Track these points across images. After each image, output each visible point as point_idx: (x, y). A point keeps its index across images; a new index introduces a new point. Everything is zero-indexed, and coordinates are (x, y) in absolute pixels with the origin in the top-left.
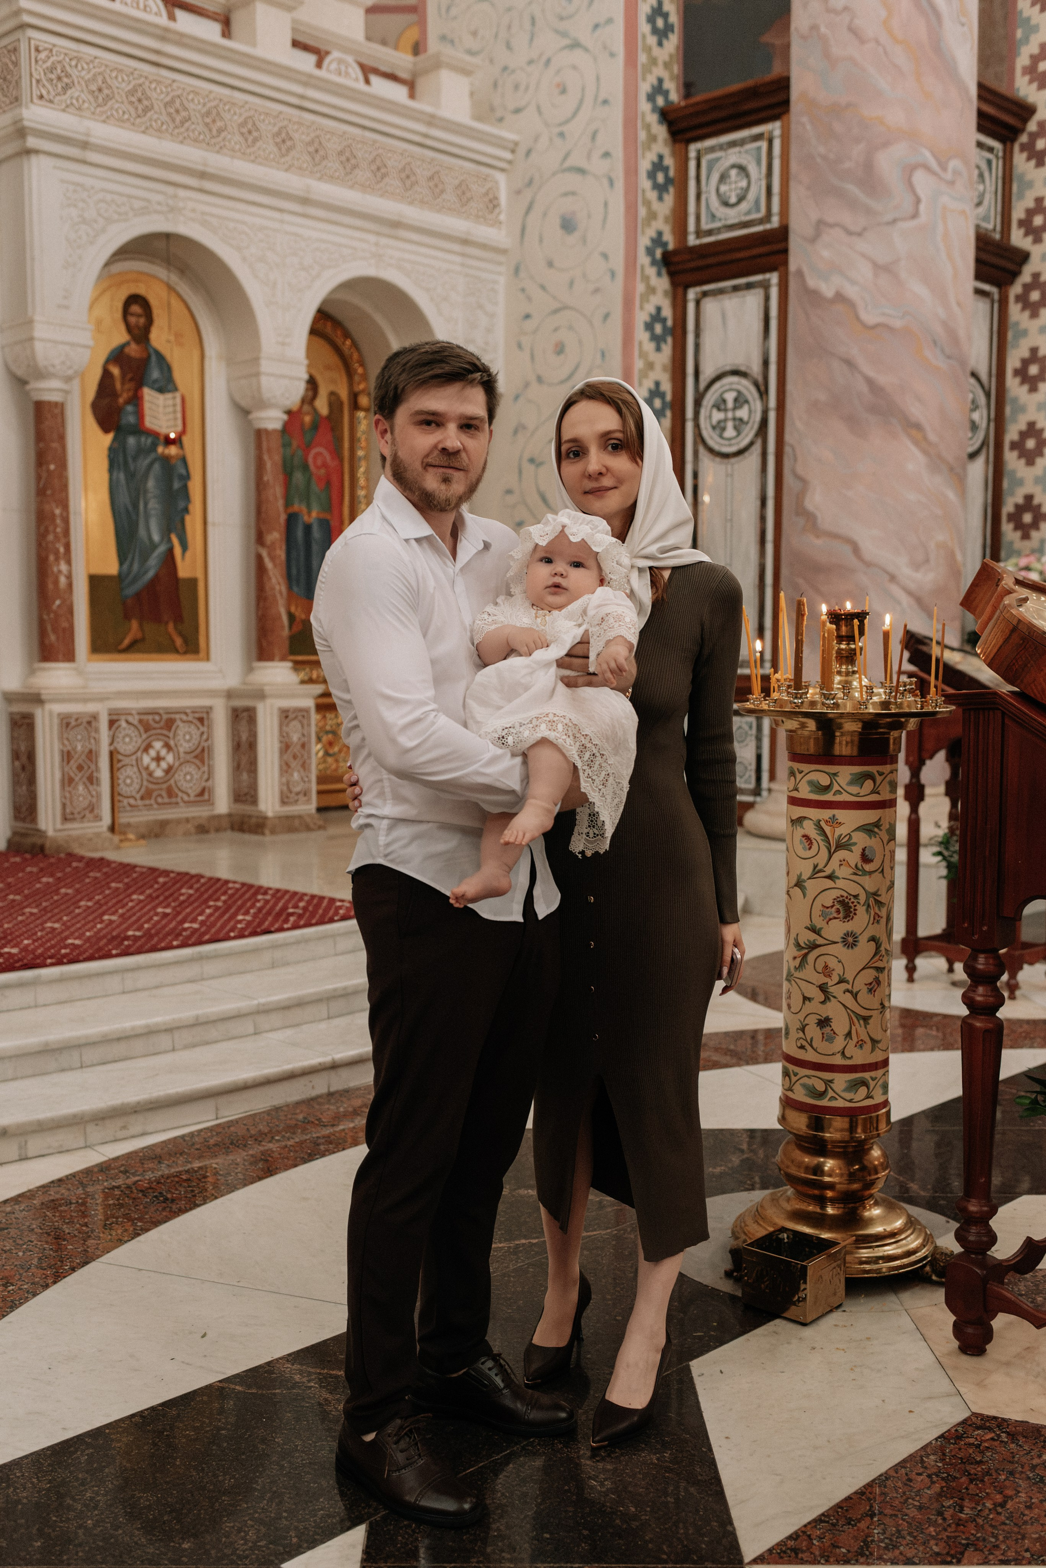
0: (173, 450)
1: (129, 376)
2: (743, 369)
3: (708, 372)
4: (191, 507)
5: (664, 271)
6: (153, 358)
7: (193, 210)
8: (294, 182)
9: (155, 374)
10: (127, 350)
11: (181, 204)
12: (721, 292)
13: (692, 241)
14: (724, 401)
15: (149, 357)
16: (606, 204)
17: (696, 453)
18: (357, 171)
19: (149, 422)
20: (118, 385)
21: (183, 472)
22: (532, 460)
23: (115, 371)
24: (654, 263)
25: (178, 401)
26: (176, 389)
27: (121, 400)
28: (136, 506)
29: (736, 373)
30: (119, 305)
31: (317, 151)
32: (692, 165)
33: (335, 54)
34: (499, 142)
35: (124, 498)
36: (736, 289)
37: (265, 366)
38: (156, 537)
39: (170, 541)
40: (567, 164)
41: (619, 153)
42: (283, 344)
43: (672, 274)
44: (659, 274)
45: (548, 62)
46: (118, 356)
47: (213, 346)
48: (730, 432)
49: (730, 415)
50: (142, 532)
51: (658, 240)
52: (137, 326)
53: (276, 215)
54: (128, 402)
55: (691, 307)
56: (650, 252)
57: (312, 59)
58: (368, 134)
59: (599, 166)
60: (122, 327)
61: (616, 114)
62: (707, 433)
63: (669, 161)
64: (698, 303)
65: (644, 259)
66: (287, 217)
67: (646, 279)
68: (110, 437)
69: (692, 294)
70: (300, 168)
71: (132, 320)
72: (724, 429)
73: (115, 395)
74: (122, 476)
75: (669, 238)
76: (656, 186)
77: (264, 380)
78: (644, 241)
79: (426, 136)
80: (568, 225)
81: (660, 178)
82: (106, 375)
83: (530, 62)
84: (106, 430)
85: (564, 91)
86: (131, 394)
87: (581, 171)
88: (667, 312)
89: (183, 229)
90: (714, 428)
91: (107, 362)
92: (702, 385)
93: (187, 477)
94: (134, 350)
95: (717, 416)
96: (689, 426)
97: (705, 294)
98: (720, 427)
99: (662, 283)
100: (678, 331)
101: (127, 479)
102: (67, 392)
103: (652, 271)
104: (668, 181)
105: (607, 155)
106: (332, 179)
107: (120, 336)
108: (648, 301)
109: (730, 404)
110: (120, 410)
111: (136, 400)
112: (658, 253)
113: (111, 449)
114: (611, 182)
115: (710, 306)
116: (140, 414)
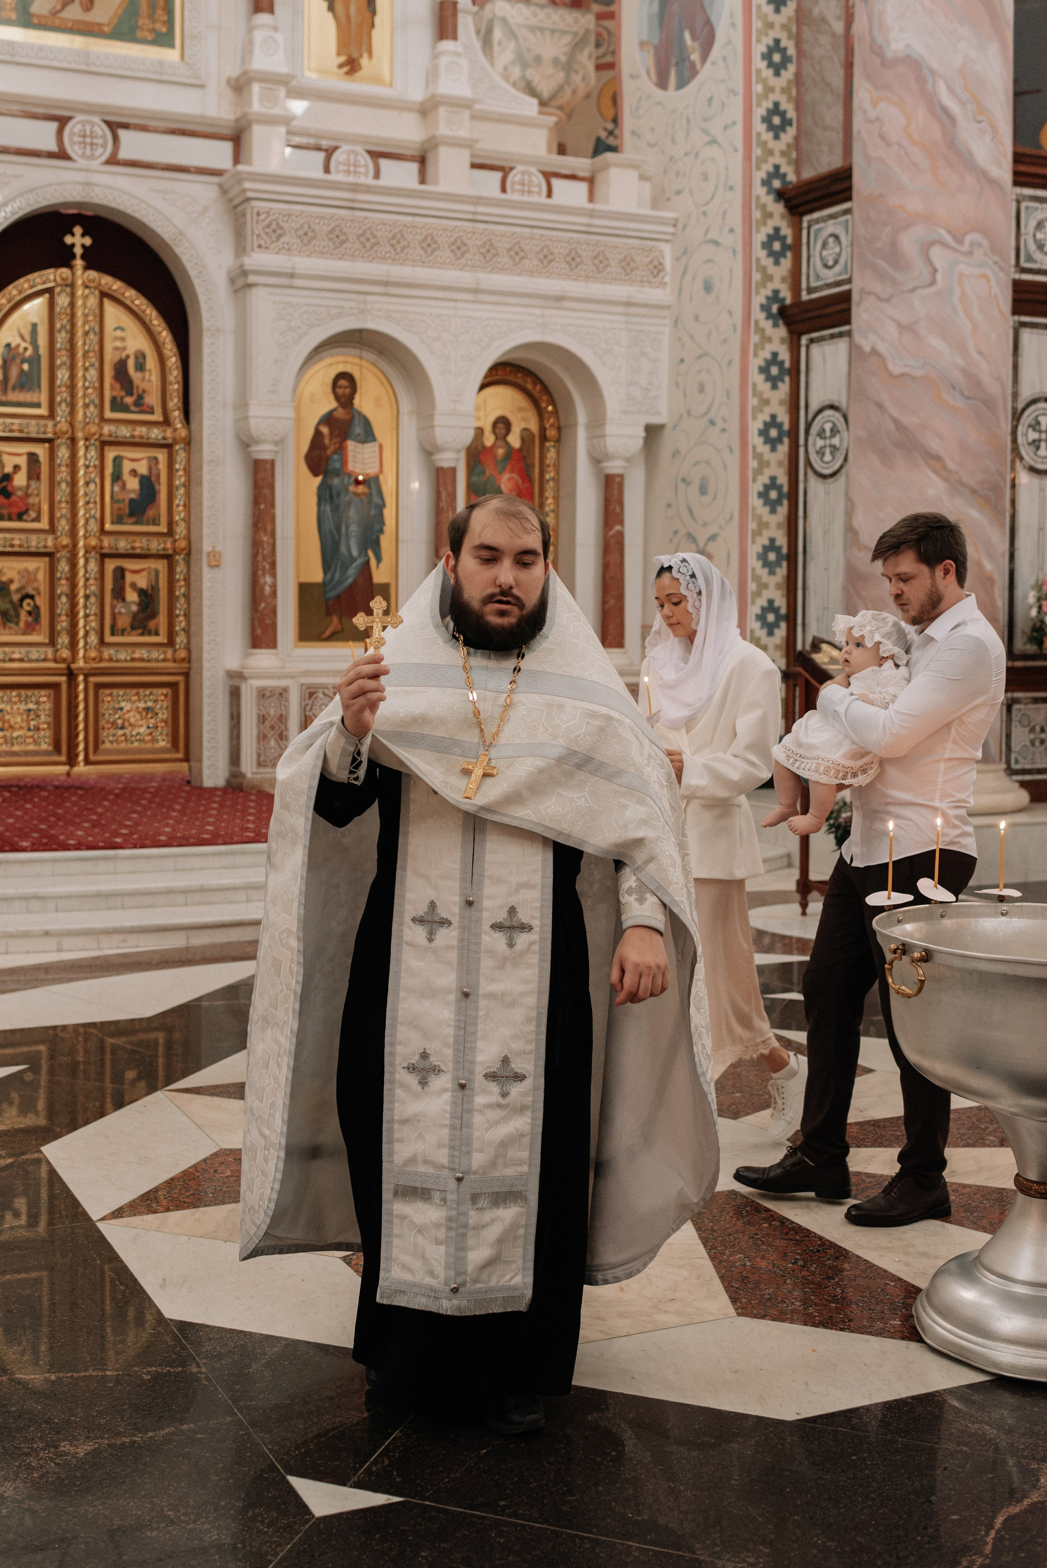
0: (361, 489)
1: (337, 433)
2: (836, 404)
3: (814, 407)
4: (386, 529)
5: (781, 322)
6: (356, 420)
7: (380, 310)
8: (466, 278)
9: (358, 430)
10: (335, 414)
11: (369, 307)
12: (821, 339)
13: (805, 297)
14: (824, 430)
15: (353, 417)
16: (731, 271)
17: (806, 474)
18: (524, 262)
19: (351, 467)
20: (327, 441)
21: (380, 502)
22: (683, 480)
23: (325, 430)
24: (769, 316)
25: (377, 449)
26: (374, 439)
27: (329, 452)
28: (338, 528)
29: (832, 407)
30: (329, 381)
31: (488, 251)
32: (804, 233)
33: (520, 168)
34: (662, 222)
35: (329, 524)
36: (832, 336)
37: (438, 420)
38: (355, 553)
39: (367, 555)
40: (709, 237)
41: (739, 229)
42: (455, 402)
43: (788, 324)
44: (775, 325)
45: (697, 155)
46: (328, 419)
47: (406, 406)
48: (828, 457)
49: (828, 442)
50: (343, 549)
51: (775, 296)
52: (344, 395)
53: (452, 304)
54: (335, 452)
55: (803, 350)
56: (764, 308)
57: (497, 176)
58: (536, 231)
59: (727, 240)
60: (332, 397)
61: (737, 197)
62: (813, 458)
63: (786, 231)
64: (808, 347)
65: (758, 315)
66: (460, 305)
67: (761, 331)
68: (319, 479)
69: (804, 340)
70: (473, 266)
71: (340, 391)
72: (823, 454)
73: (325, 448)
74: (328, 508)
75: (786, 295)
76: (772, 254)
77: (438, 431)
78: (759, 299)
79: (589, 225)
80: (708, 287)
81: (777, 246)
82: (318, 434)
83: (686, 154)
84: (316, 474)
85: (706, 178)
86: (337, 446)
87: (716, 243)
88: (785, 355)
89: (370, 325)
90: (817, 453)
91: (319, 424)
92: (810, 416)
93: (384, 505)
94: (341, 414)
95: (820, 443)
96: (802, 450)
97: (812, 341)
98: (821, 453)
99: (782, 331)
100: (794, 372)
101: (332, 511)
102: (276, 452)
103: (767, 325)
104: (785, 247)
105: (732, 231)
106: (502, 270)
107: (329, 404)
108: (763, 349)
109: (828, 434)
110: (328, 459)
111: (341, 450)
112: (775, 308)
113: (320, 488)
114: (734, 252)
115: (815, 350)
116: (344, 462)
